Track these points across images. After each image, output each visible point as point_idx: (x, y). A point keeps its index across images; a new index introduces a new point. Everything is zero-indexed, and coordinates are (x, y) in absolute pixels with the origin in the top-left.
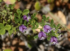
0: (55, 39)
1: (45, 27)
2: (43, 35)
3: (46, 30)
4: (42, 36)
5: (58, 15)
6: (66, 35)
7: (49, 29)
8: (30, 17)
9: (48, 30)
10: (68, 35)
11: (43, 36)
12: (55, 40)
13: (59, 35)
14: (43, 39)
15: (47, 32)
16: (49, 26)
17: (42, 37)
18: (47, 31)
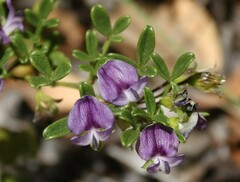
0: (163, 140)
1: (104, 74)
2: (97, 118)
3: (114, 90)
4: (92, 123)
5: (174, 17)
6: (219, 131)
7: (127, 86)
8: (19, 19)
9: (122, 87)
10: (231, 132)
11: (98, 126)
12: (167, 148)
13: (185, 121)
14: (98, 138)
15: (120, 102)
16: (132, 69)
17: (87, 128)
18: (120, 94)
